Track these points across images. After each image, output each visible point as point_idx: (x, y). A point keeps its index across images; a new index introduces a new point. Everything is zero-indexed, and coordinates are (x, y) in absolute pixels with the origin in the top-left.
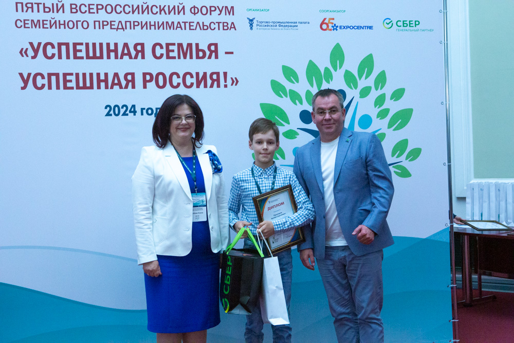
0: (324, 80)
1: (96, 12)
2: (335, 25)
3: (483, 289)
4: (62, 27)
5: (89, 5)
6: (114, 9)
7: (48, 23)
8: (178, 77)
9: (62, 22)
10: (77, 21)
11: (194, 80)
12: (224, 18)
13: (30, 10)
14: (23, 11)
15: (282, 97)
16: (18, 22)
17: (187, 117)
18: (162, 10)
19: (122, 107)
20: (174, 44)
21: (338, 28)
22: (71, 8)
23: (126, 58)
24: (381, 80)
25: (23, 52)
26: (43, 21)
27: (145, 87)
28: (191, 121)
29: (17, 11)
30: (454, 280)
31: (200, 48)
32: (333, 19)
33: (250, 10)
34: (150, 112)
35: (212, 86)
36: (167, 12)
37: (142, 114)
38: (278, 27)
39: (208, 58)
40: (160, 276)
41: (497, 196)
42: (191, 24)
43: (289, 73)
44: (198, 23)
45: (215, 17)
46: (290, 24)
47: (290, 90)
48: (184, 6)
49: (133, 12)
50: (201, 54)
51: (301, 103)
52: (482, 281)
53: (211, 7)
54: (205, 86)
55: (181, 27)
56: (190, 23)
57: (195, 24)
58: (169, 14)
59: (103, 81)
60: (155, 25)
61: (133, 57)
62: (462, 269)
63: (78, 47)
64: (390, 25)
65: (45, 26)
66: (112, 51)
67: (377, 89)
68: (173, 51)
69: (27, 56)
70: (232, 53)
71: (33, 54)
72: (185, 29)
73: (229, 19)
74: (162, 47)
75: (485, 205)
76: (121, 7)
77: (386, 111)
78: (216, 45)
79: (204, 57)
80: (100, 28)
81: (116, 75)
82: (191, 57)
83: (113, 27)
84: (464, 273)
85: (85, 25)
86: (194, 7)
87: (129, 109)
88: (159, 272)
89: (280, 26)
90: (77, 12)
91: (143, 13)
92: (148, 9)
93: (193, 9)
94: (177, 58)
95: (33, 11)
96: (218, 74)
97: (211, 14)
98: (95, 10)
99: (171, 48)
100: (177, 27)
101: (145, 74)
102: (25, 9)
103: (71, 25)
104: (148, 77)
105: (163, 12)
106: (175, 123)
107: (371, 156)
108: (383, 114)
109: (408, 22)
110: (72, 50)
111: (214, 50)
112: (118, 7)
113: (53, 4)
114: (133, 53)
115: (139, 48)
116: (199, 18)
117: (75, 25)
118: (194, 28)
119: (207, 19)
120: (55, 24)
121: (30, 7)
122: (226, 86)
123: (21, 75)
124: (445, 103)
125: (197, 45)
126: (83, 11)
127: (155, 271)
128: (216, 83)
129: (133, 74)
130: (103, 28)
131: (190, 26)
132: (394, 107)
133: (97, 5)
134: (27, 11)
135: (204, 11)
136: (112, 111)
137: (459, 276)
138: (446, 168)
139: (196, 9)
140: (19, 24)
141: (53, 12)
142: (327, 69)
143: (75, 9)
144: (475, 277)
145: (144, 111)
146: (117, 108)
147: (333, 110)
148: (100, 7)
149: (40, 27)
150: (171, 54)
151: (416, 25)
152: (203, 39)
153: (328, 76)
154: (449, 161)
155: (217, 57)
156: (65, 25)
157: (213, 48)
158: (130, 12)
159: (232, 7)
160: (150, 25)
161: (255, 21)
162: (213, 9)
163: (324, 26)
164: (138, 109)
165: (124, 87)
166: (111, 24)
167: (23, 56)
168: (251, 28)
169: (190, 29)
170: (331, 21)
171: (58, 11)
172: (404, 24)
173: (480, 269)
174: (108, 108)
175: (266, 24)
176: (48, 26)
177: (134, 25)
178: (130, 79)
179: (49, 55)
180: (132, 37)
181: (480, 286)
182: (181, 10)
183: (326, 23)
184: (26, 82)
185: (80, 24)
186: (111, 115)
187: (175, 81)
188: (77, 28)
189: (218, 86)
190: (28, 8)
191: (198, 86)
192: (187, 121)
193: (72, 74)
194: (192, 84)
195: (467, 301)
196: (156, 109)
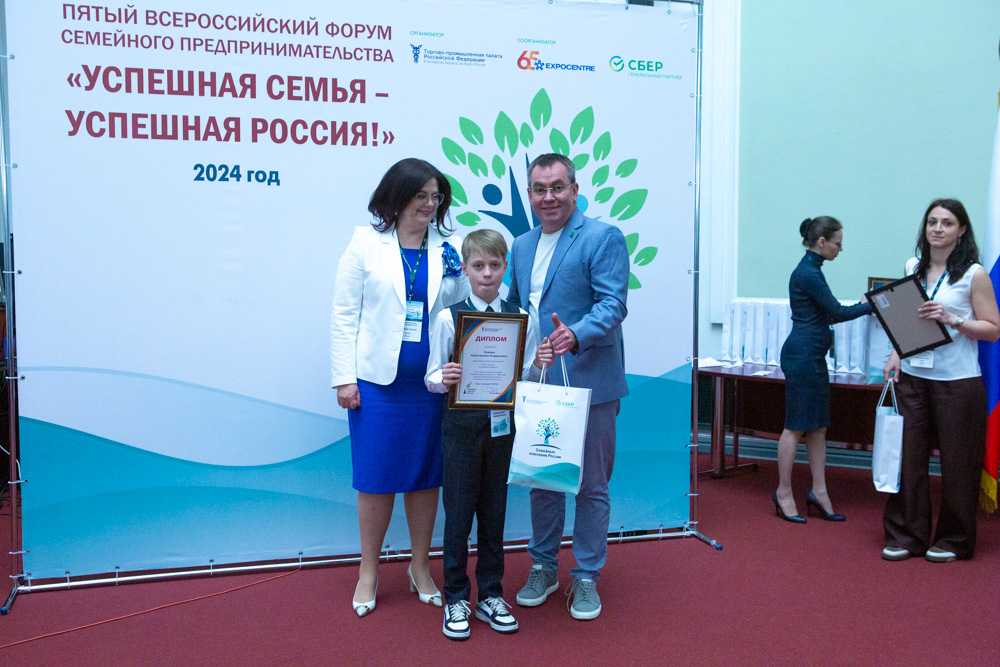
0: (520, 141)
1: (184, 25)
2: (539, 61)
3: (740, 456)
4: (133, 44)
5: (175, 14)
6: (212, 22)
7: (112, 37)
8: (305, 127)
9: (133, 38)
10: (156, 37)
11: (328, 134)
12: (376, 43)
13: (85, 16)
14: (74, 18)
15: (458, 164)
16: (67, 34)
18: (283, 26)
19: (220, 169)
20: (300, 78)
21: (544, 67)
22: (148, 17)
23: (228, 95)
24: (604, 145)
25: (73, 80)
26: (104, 34)
27: (255, 139)
29: (65, 17)
31: (339, 86)
32: (537, 53)
33: (415, 33)
34: (261, 176)
35: (354, 143)
36: (291, 30)
37: (249, 180)
38: (455, 61)
39: (351, 102)
41: (767, 322)
42: (327, 50)
43: (470, 129)
44: (337, 48)
45: (363, 41)
46: (473, 57)
47: (470, 154)
48: (317, 23)
49: (240, 29)
50: (340, 95)
51: (486, 174)
52: (740, 443)
53: (357, 26)
54: (345, 142)
55: (311, 53)
56: (325, 47)
57: (332, 50)
58: (295, 32)
59: (192, 128)
60: (272, 49)
61: (239, 94)
62: (713, 425)
63: (157, 76)
64: (621, 65)
65: (107, 42)
66: (207, 84)
67: (596, 159)
68: (298, 88)
69: (79, 85)
70: (386, 95)
71: (88, 84)
72: (318, 56)
73: (383, 45)
74: (282, 82)
75: (749, 335)
76: (222, 19)
77: (610, 191)
78: (363, 83)
79: (344, 99)
80: (189, 49)
81: (212, 120)
82: (325, 99)
83: (209, 48)
84: (714, 432)
85: (168, 43)
86: (332, 24)
87: (230, 172)
89: (458, 59)
90: (156, 23)
91: (255, 29)
92: (263, 25)
93: (330, 28)
94: (304, 98)
95: (89, 19)
96: (364, 125)
97: (356, 36)
98: (183, 22)
99: (296, 83)
100: (306, 53)
101: (255, 121)
102: (77, 14)
103: (146, 42)
104: (260, 126)
105: (285, 29)
108: (603, 196)
109: (645, 64)
110: (147, 80)
111: (359, 90)
112: (218, 19)
113: (120, 10)
114: (239, 88)
115: (248, 81)
116: (339, 41)
117: (153, 42)
118: (331, 55)
119: (350, 44)
120: (123, 40)
121: (84, 12)
122: (375, 144)
123: (69, 113)
124: (693, 183)
125: (335, 81)
126: (166, 22)
127: (351, 400)
128: (360, 138)
129: (237, 120)
130: (195, 49)
131: (325, 52)
132: (620, 186)
133: (187, 15)
134: (80, 18)
135: (347, 30)
136: (205, 173)
137: (706, 436)
138: (692, 278)
139: (335, 28)
140: (68, 36)
141: (120, 21)
142: (525, 126)
143: (153, 18)
144: (729, 437)
145: (253, 176)
146: (211, 170)
147: (556, 187)
148: (191, 17)
149: (99, 44)
150: (296, 93)
151: (657, 68)
152: (344, 73)
153: (527, 136)
154: (697, 267)
155: (363, 100)
156: (138, 41)
157: (358, 86)
158: (235, 27)
159: (389, 28)
160: (266, 49)
161: (421, 50)
162: (360, 28)
163: (524, 63)
164: (244, 173)
165: (223, 138)
166: (207, 43)
167: (72, 85)
168: (416, 60)
169: (325, 57)
170: (534, 56)
171: (127, 21)
172: (639, 65)
173: (738, 425)
174: (199, 169)
175: (438, 56)
176: (112, 42)
177: (241, 47)
178: (233, 128)
179: (113, 85)
180: (237, 65)
181: (736, 451)
182: (311, 28)
183: (526, 59)
184: (76, 125)
185: (159, 41)
186: (203, 179)
187: (301, 132)
188: (156, 47)
189: (364, 143)
190: (82, 13)
191: (334, 142)
193: (145, 116)
194: (325, 139)
195: (716, 470)
196: (271, 173)
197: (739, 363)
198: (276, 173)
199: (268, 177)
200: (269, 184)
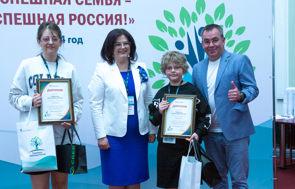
0: (191, 20)
3: (293, 158)
8: (94, 17)
11: (104, 20)
15: (163, 32)
17: (125, 44)
23: (58, 3)
24: (230, 21)
27: (71, 24)
28: (128, 46)
30: (275, 153)
34: (74, 40)
35: (116, 24)
37: (69, 42)
39: (114, 5)
40: (109, 149)
43: (169, 16)
47: (169, 27)
50: (109, 2)
51: (176, 36)
54: (112, 24)
59: (42, 19)
61: (63, 3)
62: (280, 144)
67: (227, 27)
70: (130, 1)
77: (233, 42)
79: (111, 4)
81: (51, 15)
82: (102, 4)
84: (281, 148)
88: (109, 146)
94: (92, 4)
96: (120, 15)
101: (70, 15)
104: (73, 17)
106: (117, 48)
107: (241, 71)
108: (230, 44)
114: (63, 0)
122: (126, 24)
124: (271, 37)
127: (106, 145)
128: (119, 21)
129: (62, 15)
132: (238, 39)
137: (278, 150)
142: (193, 13)
144: (288, 150)
145: (71, 40)
147: (215, 40)
150: (89, 2)
153: (195, 18)
154: (274, 75)
155: (119, 4)
164: (66, 39)
178: (61, 18)
179: (5, 1)
181: (291, 156)
187: (92, 20)
189: (121, 24)
191: (107, 24)
192: (125, 46)
193: (20, 14)
194: (103, 22)
195: (282, 165)
196: (79, 39)
197: (292, 117)
198: (81, 39)
199: (77, 41)
200: (78, 44)
